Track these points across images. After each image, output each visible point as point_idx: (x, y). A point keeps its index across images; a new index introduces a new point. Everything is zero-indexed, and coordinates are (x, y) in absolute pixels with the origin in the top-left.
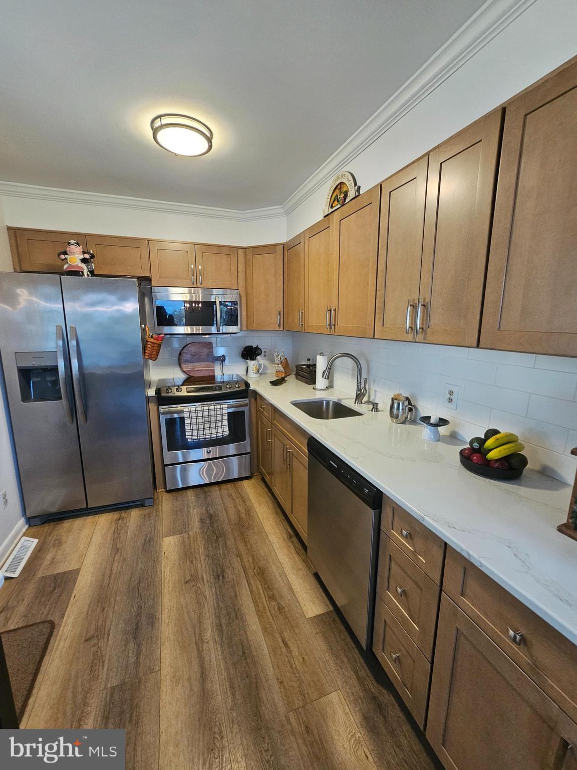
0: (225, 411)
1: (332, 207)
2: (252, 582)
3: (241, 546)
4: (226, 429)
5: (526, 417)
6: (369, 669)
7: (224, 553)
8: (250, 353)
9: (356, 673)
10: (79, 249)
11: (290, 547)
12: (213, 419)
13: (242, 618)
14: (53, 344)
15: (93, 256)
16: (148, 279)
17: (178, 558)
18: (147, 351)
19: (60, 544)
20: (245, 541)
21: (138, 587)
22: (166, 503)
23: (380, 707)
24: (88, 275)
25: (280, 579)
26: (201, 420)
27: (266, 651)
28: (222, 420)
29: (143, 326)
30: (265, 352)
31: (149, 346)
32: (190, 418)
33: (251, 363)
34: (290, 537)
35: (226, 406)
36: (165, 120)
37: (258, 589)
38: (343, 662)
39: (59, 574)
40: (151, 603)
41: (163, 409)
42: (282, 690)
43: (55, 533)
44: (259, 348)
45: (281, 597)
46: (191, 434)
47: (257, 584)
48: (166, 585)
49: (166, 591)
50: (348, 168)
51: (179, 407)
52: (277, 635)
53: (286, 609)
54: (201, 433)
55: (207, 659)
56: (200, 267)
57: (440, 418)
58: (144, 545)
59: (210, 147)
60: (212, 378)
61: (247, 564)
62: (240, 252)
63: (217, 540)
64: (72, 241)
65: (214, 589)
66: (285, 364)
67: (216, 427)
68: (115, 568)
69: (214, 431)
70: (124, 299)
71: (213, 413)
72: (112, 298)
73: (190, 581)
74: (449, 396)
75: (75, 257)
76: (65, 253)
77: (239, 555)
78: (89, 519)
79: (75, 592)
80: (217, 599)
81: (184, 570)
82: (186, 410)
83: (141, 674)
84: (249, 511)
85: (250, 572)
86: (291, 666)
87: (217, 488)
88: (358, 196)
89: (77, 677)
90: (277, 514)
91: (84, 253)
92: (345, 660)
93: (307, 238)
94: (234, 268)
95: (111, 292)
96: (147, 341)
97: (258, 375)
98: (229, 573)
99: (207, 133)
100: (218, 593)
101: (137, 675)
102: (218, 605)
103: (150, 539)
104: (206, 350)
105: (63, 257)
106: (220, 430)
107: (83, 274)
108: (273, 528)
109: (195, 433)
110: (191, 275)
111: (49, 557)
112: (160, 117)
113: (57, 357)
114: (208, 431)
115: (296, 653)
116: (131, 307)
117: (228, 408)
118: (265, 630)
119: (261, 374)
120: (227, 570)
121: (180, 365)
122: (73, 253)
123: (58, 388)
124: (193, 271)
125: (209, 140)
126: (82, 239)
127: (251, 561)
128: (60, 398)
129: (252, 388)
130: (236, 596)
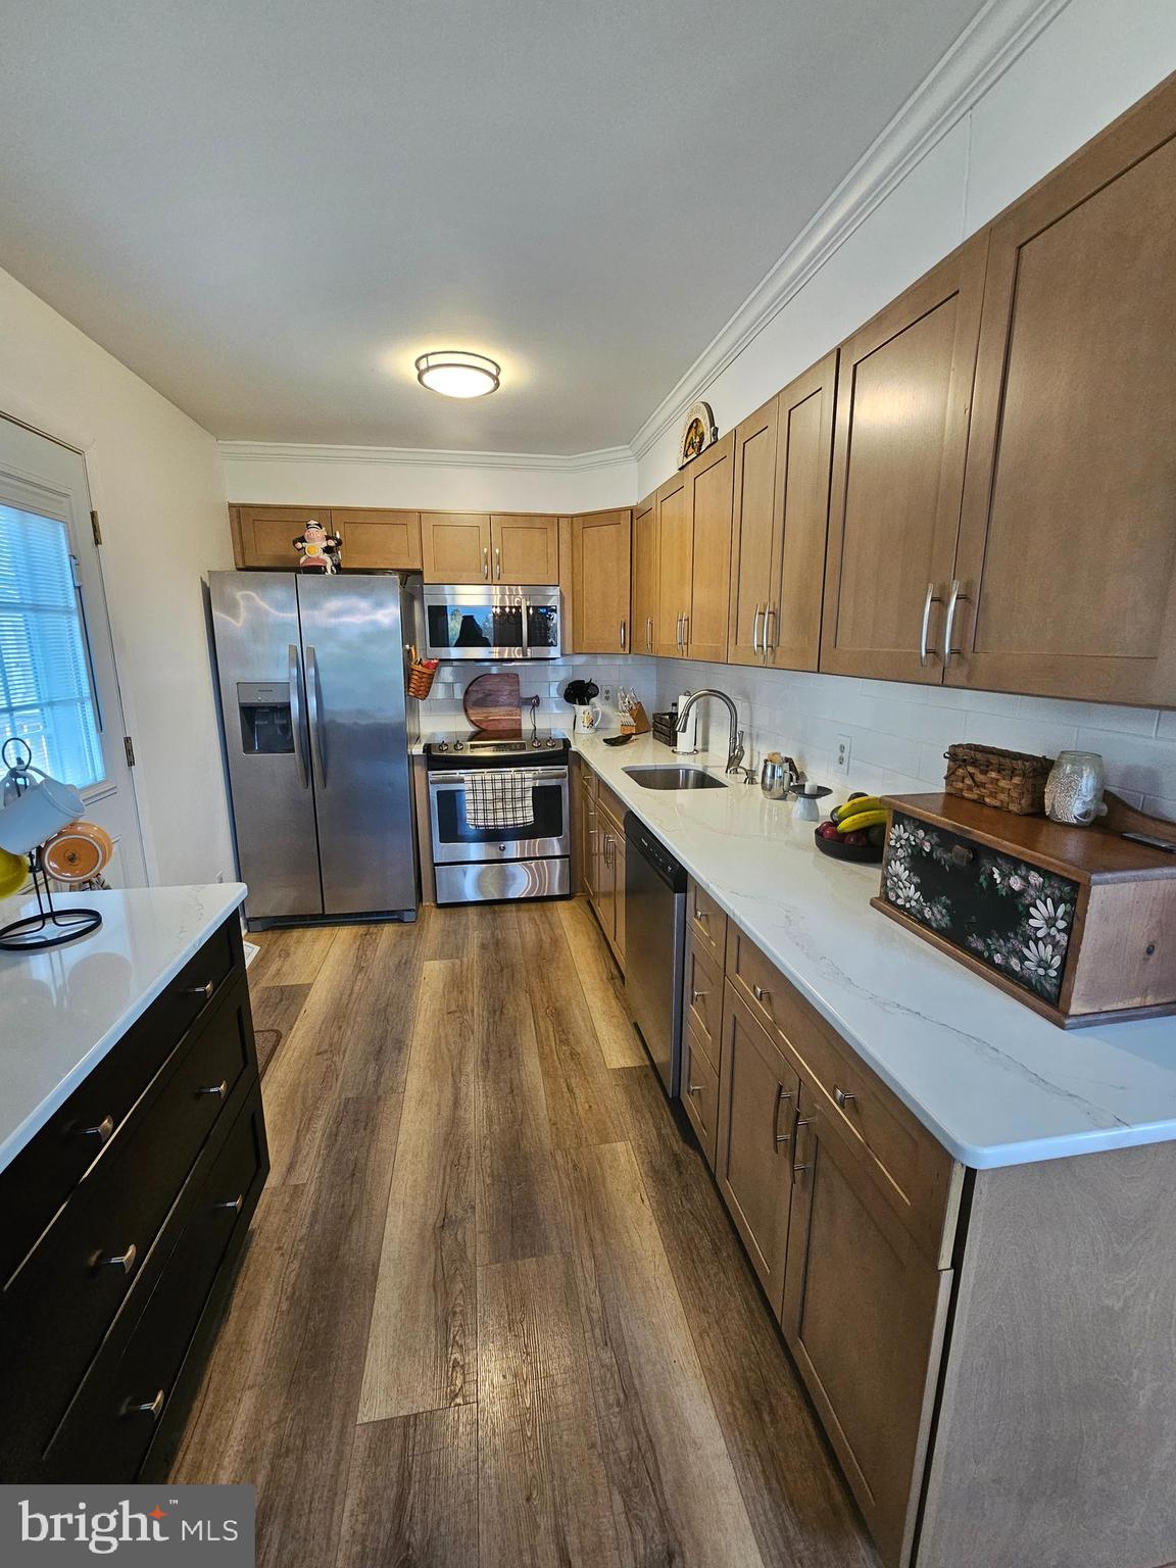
0: (529, 784)
1: (686, 456)
2: (542, 1024)
3: (535, 982)
4: (530, 813)
5: (917, 778)
6: (678, 1128)
7: (508, 987)
8: (578, 693)
9: (659, 1129)
10: (323, 532)
11: (607, 989)
12: (509, 795)
13: (518, 1058)
14: (283, 673)
15: (339, 543)
16: (419, 573)
17: (442, 987)
18: (412, 685)
19: (288, 955)
20: (542, 978)
21: (385, 1012)
22: (435, 923)
23: (678, 1164)
24: (332, 571)
25: (582, 1024)
26: (489, 796)
27: (542, 1093)
28: (523, 799)
29: (408, 646)
30: (607, 692)
31: (416, 677)
32: (474, 791)
33: (581, 709)
34: (612, 978)
35: (531, 775)
36: (433, 360)
37: (547, 1031)
38: (643, 1117)
39: (287, 986)
40: (400, 1028)
41: (434, 775)
42: (554, 1130)
43: (281, 942)
44: (594, 685)
45: (578, 1042)
46: (473, 816)
47: (547, 1026)
48: (423, 1012)
49: (421, 1018)
50: (703, 398)
51: (458, 773)
52: (562, 1080)
53: (582, 1056)
54: (491, 816)
55: (464, 1089)
56: (497, 551)
57: (819, 787)
58: (398, 966)
59: (497, 385)
60: (517, 733)
61: (538, 1002)
62: (564, 523)
63: (502, 970)
64: (312, 522)
65: (486, 1023)
66: (638, 713)
67: (514, 809)
68: (357, 988)
69: (510, 815)
70: (379, 605)
71: (508, 786)
72: (363, 604)
73: (455, 1012)
74: (840, 754)
75: (315, 547)
76: (303, 540)
77: (530, 992)
78: (327, 931)
79: (305, 1007)
80: (488, 1034)
81: (449, 1001)
82: (467, 778)
83: (380, 1092)
84: (555, 942)
85: (541, 1013)
86: (572, 1113)
87: (514, 909)
88: (714, 443)
89: (307, 1085)
90: (599, 948)
91: (328, 538)
92: (648, 1115)
93: (659, 502)
94: (552, 550)
95: (363, 596)
96: (413, 670)
97: (591, 731)
98: (510, 1010)
99: (493, 371)
100: (491, 1028)
101: (376, 1092)
102: (488, 1041)
103: (406, 961)
104: (507, 687)
105: (299, 545)
106: (519, 814)
107: (326, 570)
108: (588, 964)
109: (481, 816)
110: (483, 562)
111: (274, 968)
112: (426, 356)
113: (289, 692)
114: (500, 815)
115: (581, 1099)
116: (389, 614)
117: (534, 779)
118: (546, 1073)
119: (597, 729)
120: (508, 1006)
121: (466, 711)
122: (312, 540)
123: (288, 738)
124: (486, 556)
125: (496, 378)
126: (326, 516)
127: (545, 1000)
128: (293, 751)
129: (573, 748)
130: (515, 1035)
